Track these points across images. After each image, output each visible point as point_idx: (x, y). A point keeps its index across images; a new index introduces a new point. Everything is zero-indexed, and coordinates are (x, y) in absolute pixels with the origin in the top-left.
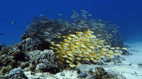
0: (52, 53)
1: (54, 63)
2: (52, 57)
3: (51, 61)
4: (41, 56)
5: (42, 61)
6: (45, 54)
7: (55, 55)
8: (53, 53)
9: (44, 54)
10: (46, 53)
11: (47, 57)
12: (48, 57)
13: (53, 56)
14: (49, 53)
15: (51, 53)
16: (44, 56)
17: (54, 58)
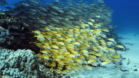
0: (30, 55)
1: (31, 73)
2: (29, 62)
3: (27, 69)
4: (9, 61)
5: (8, 72)
6: (16, 58)
7: (34, 59)
8: (32, 55)
9: (14, 59)
10: (20, 57)
11: (20, 63)
12: (22, 62)
13: (31, 60)
14: (24, 55)
15: (27, 56)
16: (15, 63)
17: (32, 65)
